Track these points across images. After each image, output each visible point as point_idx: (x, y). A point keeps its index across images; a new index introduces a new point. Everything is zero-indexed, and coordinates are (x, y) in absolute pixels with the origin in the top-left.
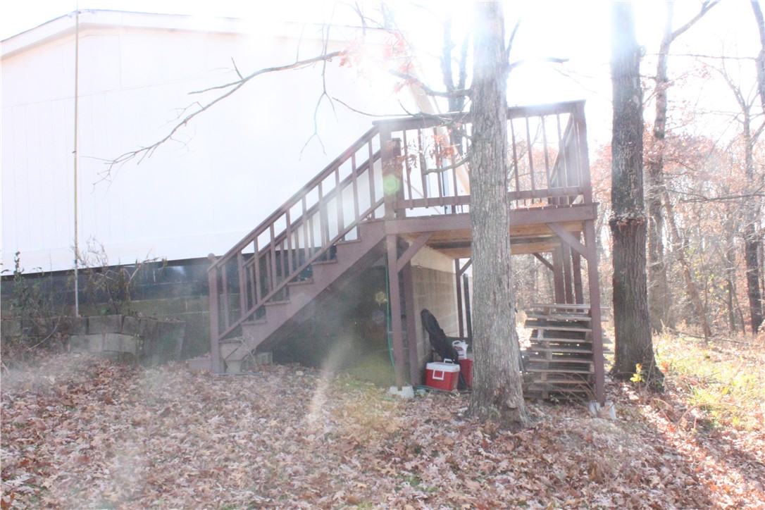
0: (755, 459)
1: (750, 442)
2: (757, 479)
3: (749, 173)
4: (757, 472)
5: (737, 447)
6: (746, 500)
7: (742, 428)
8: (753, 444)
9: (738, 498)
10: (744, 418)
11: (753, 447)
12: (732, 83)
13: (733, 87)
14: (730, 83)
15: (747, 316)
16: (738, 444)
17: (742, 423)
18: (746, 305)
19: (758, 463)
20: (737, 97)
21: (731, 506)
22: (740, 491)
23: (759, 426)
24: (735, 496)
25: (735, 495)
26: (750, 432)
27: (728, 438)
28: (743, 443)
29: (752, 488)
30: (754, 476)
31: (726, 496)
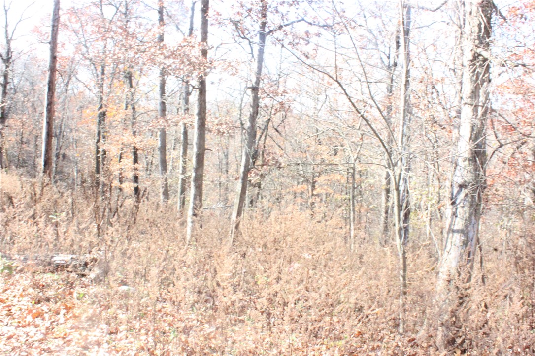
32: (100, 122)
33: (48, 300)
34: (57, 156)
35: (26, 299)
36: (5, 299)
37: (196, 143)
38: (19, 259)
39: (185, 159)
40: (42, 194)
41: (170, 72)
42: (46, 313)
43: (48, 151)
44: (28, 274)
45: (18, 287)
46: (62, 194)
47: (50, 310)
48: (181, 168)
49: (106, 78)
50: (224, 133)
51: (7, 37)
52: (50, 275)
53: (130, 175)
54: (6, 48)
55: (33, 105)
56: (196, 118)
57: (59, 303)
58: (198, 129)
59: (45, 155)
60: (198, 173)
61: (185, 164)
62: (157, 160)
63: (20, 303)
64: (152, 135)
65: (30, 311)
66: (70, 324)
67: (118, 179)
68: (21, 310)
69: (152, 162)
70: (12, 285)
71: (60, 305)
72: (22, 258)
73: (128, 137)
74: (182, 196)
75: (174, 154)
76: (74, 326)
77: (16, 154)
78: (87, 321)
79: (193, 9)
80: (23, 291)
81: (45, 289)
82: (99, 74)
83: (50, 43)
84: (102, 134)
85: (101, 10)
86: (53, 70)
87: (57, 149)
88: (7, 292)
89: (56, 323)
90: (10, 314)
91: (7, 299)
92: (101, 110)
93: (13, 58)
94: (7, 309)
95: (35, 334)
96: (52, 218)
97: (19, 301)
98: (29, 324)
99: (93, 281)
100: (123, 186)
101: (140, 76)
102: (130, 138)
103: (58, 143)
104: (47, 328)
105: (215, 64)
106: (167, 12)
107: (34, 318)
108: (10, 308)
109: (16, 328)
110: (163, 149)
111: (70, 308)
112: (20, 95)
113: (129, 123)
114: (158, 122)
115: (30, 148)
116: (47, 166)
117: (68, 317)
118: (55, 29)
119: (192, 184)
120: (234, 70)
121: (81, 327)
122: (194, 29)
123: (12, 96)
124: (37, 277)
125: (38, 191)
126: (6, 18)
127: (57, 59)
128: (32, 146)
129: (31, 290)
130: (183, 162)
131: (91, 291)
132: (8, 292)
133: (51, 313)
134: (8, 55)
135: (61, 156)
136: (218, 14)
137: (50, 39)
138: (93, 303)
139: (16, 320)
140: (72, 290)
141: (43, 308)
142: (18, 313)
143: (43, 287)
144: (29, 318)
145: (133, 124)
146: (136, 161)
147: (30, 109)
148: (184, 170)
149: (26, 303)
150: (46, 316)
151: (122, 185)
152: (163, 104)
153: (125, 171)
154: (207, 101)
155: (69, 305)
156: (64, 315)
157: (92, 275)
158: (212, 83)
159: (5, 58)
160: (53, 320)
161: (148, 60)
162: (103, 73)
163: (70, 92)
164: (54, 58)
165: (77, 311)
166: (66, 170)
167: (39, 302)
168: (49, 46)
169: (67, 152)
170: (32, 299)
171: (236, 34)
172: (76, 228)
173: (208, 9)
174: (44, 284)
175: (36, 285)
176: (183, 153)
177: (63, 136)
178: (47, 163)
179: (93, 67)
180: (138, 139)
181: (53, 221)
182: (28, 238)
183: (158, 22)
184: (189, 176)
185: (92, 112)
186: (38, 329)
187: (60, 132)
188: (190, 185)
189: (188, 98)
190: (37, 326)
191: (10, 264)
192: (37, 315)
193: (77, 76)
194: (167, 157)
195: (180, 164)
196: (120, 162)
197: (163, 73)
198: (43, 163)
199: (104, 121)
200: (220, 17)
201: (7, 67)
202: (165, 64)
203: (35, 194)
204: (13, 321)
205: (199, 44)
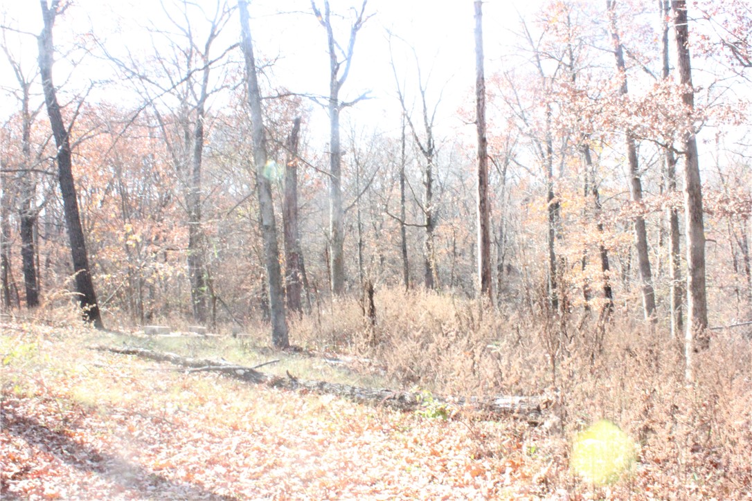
0: (38, 423)
1: (32, 408)
2: (42, 441)
3: (26, 150)
4: (40, 435)
5: (20, 415)
6: (32, 464)
7: (24, 396)
8: (35, 409)
9: (24, 464)
10: (25, 386)
11: (35, 412)
12: (13, 59)
13: (13, 62)
14: (10, 58)
15: (22, 292)
16: (20, 412)
17: (23, 391)
18: (20, 281)
19: (42, 427)
20: (17, 74)
21: (17, 474)
22: (25, 455)
23: (40, 392)
24: (21, 463)
25: (21, 461)
26: (31, 399)
27: (10, 407)
28: (25, 410)
29: (37, 451)
30: (38, 439)
31: (11, 464)
32: (551, 218)
33: (490, 455)
34: (500, 268)
35: (464, 452)
36: (439, 451)
37: (690, 233)
38: (454, 402)
39: (677, 257)
40: (481, 320)
41: (639, 135)
42: (488, 470)
43: (485, 263)
44: (467, 421)
45: (454, 437)
46: (507, 318)
47: (493, 468)
48: (672, 272)
49: (554, 156)
50: (732, 213)
51: (426, 124)
52: (492, 423)
53: (599, 286)
54: (427, 138)
55: (465, 205)
56: (686, 195)
57: (504, 459)
58: (690, 211)
59: (483, 268)
60: (696, 276)
61: (678, 264)
62: (635, 263)
63: (456, 457)
64: (626, 228)
65: (469, 468)
66: (519, 485)
67: (582, 293)
68: (458, 465)
69: (629, 266)
70: (447, 434)
71: (506, 462)
72: (457, 400)
73: (591, 234)
74: (677, 312)
75: (660, 253)
76: (523, 489)
77: (449, 271)
78: (540, 483)
79: (665, 40)
80: (461, 442)
81: (486, 441)
82: (545, 151)
83: (476, 123)
84: (556, 233)
85: (539, 66)
86: (483, 156)
87: (499, 260)
88: (441, 443)
89: (500, 484)
90: (445, 470)
91: (442, 452)
92: (551, 202)
93: (437, 147)
94: (441, 463)
95: (475, 497)
96: (491, 349)
97: (455, 455)
98: (467, 484)
99: (550, 433)
100: (590, 303)
101: (601, 146)
102: (594, 235)
103: (500, 252)
104: (490, 491)
105: (707, 112)
106: (627, 52)
107: (473, 477)
108: (445, 463)
109: (452, 488)
110: (643, 247)
111: (518, 465)
112: (448, 194)
113: (591, 213)
114: (631, 208)
115: (464, 261)
116: (486, 282)
117: (516, 477)
118: (481, 104)
119: (689, 293)
120: (738, 117)
121: (532, 491)
122: (670, 67)
123: (439, 196)
124: (477, 425)
125: (476, 314)
126: (424, 101)
127: (487, 140)
128: (468, 258)
129: (469, 442)
130: (675, 261)
131: (545, 446)
132: (443, 443)
133: (494, 472)
134: (430, 146)
135: (505, 269)
136: (704, 37)
137: (475, 119)
138: (548, 461)
139: (453, 478)
140: (521, 443)
141: (484, 464)
142: (455, 469)
143: (484, 438)
144: (468, 477)
145: (597, 215)
146: (606, 266)
147: (462, 211)
148: (678, 274)
149: (464, 457)
150: (488, 474)
151: (588, 302)
152: (637, 182)
153: (591, 282)
154: (700, 168)
155: (517, 462)
156: (511, 474)
157: (548, 424)
158: (705, 142)
159: (426, 151)
160: (496, 480)
161: (605, 122)
162: (550, 151)
163: (509, 182)
164: (483, 141)
165: (526, 470)
166: (512, 285)
167: (479, 457)
168: (475, 127)
169: (513, 263)
170: (471, 452)
171: (736, 61)
172: (520, 359)
173: (686, 35)
174: (485, 434)
175: (476, 436)
176: (673, 249)
177: (505, 242)
178: (486, 278)
179: (535, 145)
180: (606, 234)
181: (493, 352)
182: (462, 373)
183: (616, 67)
184: (684, 282)
185: (541, 206)
186: (478, 490)
187: (501, 236)
188: (686, 295)
189: (673, 168)
190: (477, 487)
191: (443, 407)
192: (477, 473)
193: (516, 159)
194: (650, 258)
195: (671, 266)
196: (583, 269)
197: (631, 137)
198: (480, 279)
199: (557, 214)
200: (707, 41)
201: (430, 161)
202: (629, 125)
203: (472, 319)
204: (448, 478)
205: (678, 88)
